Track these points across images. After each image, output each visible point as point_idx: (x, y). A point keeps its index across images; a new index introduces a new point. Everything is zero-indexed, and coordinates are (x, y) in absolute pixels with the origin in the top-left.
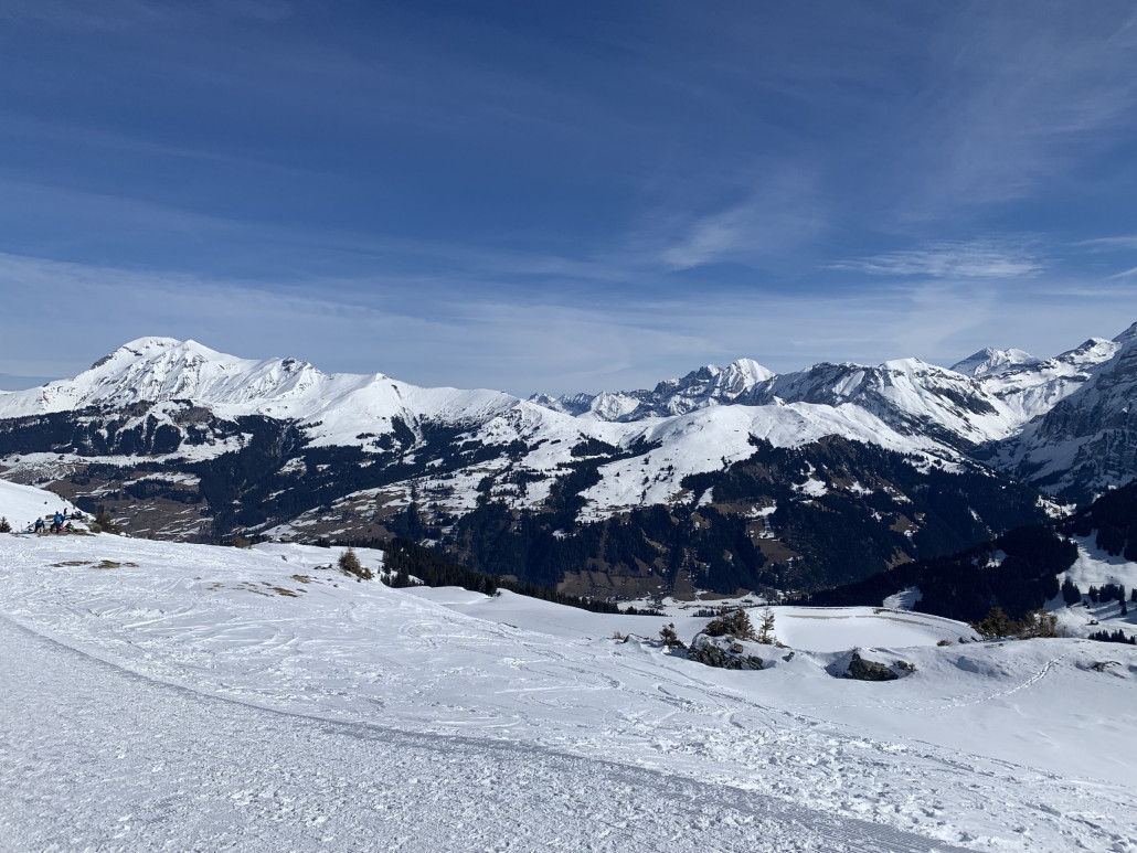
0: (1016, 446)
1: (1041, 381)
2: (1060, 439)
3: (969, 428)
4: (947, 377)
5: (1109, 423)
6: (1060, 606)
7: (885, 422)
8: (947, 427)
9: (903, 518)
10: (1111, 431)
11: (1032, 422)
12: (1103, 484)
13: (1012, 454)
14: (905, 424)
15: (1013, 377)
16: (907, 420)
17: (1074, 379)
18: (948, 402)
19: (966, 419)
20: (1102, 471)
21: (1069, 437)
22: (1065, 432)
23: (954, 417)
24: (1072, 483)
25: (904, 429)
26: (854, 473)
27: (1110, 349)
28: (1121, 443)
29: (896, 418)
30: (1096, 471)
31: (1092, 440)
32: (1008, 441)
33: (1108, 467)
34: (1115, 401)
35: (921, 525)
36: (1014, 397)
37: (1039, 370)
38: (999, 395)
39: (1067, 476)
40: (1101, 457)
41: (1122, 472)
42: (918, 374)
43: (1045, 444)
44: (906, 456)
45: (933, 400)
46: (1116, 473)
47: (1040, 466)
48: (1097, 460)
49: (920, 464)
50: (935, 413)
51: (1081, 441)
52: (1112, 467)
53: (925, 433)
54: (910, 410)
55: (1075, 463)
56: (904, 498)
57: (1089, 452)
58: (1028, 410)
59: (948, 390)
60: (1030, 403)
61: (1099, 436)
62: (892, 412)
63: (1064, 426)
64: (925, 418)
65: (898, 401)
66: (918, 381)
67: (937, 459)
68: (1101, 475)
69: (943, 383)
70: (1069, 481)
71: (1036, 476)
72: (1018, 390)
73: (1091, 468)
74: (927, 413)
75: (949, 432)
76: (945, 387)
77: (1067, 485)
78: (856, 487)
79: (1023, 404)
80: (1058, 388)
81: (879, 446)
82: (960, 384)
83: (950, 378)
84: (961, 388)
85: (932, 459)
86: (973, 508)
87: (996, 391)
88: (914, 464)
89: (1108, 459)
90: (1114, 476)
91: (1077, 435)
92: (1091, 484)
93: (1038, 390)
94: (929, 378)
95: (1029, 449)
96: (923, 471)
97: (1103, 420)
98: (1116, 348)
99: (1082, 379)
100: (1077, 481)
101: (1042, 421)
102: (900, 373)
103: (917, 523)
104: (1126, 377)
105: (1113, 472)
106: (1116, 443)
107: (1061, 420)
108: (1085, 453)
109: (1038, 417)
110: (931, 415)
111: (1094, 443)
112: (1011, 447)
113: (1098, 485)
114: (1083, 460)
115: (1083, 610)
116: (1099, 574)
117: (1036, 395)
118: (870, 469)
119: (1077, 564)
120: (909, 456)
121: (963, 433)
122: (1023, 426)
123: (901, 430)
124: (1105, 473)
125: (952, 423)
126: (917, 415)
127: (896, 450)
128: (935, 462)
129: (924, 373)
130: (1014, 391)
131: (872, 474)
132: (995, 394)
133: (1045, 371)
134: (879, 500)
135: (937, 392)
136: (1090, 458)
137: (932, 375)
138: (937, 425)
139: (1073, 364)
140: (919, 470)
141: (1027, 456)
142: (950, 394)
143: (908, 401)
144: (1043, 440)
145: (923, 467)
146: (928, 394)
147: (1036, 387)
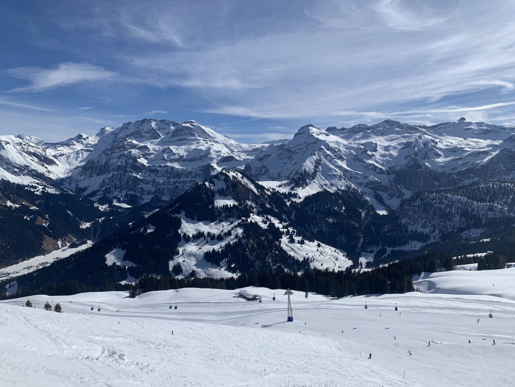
0: (71, 180)
1: (71, 151)
2: (91, 176)
3: (49, 172)
4: (31, 146)
5: (114, 170)
6: (184, 244)
7: (4, 168)
8: (39, 171)
9: (39, 218)
10: (115, 173)
11: (75, 169)
12: (115, 195)
13: (70, 184)
14: (16, 170)
15: (59, 149)
16: (17, 168)
17: (87, 151)
18: (36, 159)
19: (46, 168)
20: (114, 190)
21: (95, 176)
22: (92, 173)
23: (41, 167)
24: (102, 195)
25: (16, 172)
26: (5, 196)
27: (96, 139)
28: (120, 178)
29: (10, 167)
30: (111, 190)
31: (108, 177)
32: (68, 178)
33: (116, 188)
34: (115, 160)
35: (49, 221)
36: (62, 158)
37: (69, 146)
38: (55, 156)
39: (100, 193)
40: (112, 184)
41: (122, 190)
42: (17, 143)
43: (84, 179)
44: (26, 186)
45: (29, 158)
46: (119, 190)
47: (85, 189)
48: (111, 185)
49: (35, 190)
50: (31, 164)
51: (102, 177)
52: (118, 188)
53: (28, 174)
54: (18, 162)
55: (101, 187)
56: (35, 208)
57: (108, 182)
58: (70, 164)
59: (34, 153)
60: (70, 161)
61: (110, 175)
62: (7, 163)
63: (92, 171)
64: (28, 167)
65: (10, 157)
66: (19, 147)
67: (43, 187)
68: (114, 191)
69: (32, 150)
70: (101, 195)
71: (85, 193)
72: (63, 155)
73: (109, 189)
74: (27, 164)
75: (41, 174)
76: (32, 151)
77: (100, 197)
78: (9, 204)
79: (67, 161)
80: (81, 154)
81: (9, 181)
82: (38, 150)
83: (33, 147)
84: (39, 152)
85: (40, 187)
86: (68, 210)
87: (53, 155)
88: (32, 190)
89: (116, 185)
90: (119, 192)
91: (98, 175)
92: (110, 195)
93: (72, 155)
94: (24, 146)
95: (77, 181)
96: (38, 193)
97: (111, 168)
98: (98, 138)
99: (90, 151)
100: (104, 195)
101: (81, 169)
102: (8, 143)
103: (47, 219)
104: (117, 150)
105: (118, 190)
106: (118, 178)
107: (89, 168)
108: (106, 183)
109: (77, 168)
110: (30, 165)
111: (109, 178)
112: (69, 181)
113: (114, 196)
114: (105, 185)
115: (192, 244)
116: (192, 228)
117: (72, 157)
118: (12, 194)
119: (182, 226)
120: (28, 186)
121: (47, 174)
122: (71, 171)
123: (14, 173)
124: (115, 191)
125: (41, 169)
126: (23, 165)
127: (19, 183)
128: (42, 188)
129: (21, 144)
130: (62, 155)
131: (14, 196)
132: (53, 156)
133: (72, 146)
134: (24, 210)
135: (30, 153)
136: (108, 184)
137: (25, 145)
138: (34, 170)
139: (83, 144)
140: (36, 193)
141: (77, 184)
142: (35, 155)
143: (16, 158)
144: (83, 177)
145: (37, 191)
146: (25, 154)
147: (71, 153)
